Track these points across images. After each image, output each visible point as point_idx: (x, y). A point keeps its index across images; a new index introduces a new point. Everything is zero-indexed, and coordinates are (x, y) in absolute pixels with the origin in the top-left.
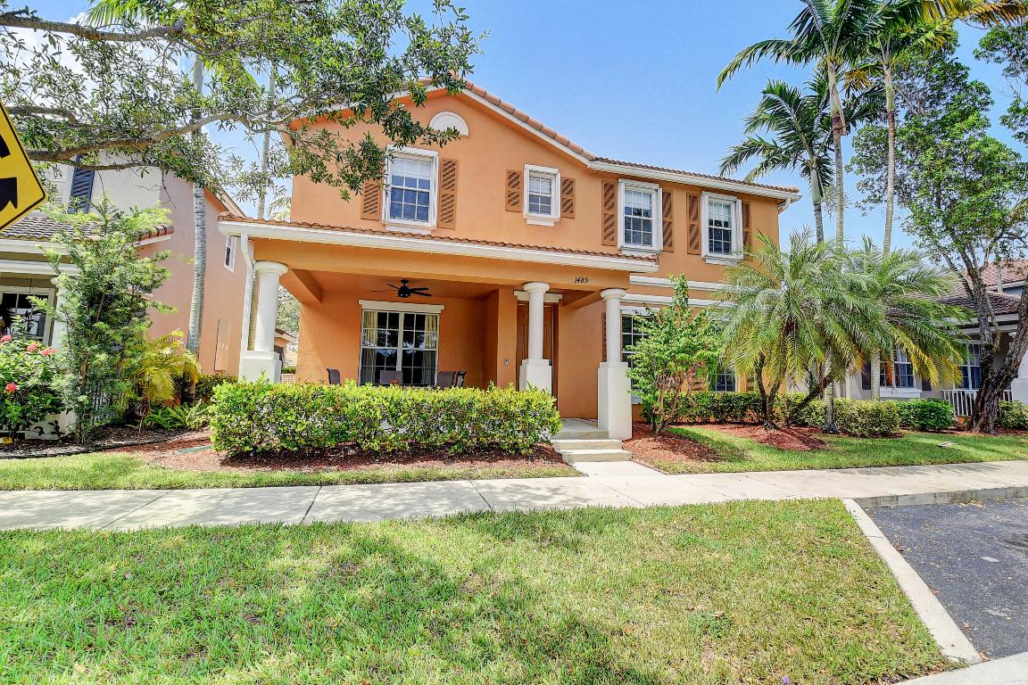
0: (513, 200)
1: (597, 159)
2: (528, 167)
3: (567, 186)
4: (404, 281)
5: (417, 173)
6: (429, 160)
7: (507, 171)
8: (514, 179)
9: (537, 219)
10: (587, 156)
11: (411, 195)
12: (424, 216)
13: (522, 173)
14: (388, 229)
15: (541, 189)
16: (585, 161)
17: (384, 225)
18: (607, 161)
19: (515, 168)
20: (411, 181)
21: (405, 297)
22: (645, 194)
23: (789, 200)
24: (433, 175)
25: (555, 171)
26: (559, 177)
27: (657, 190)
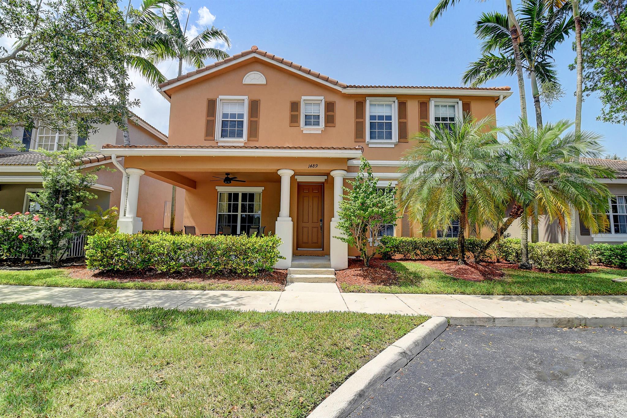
0: (294, 119)
1: (348, 87)
2: (303, 98)
3: (330, 107)
4: (227, 174)
5: (236, 110)
6: (242, 101)
7: (290, 102)
8: (295, 106)
9: (310, 130)
10: (340, 86)
11: (233, 123)
12: (240, 135)
13: (300, 102)
14: (219, 144)
15: (312, 111)
16: (340, 89)
17: (217, 143)
18: (355, 87)
19: (295, 99)
20: (233, 116)
21: (228, 183)
22: (386, 105)
23: (501, 97)
24: (245, 110)
25: (322, 98)
26: (323, 101)
27: (394, 102)
